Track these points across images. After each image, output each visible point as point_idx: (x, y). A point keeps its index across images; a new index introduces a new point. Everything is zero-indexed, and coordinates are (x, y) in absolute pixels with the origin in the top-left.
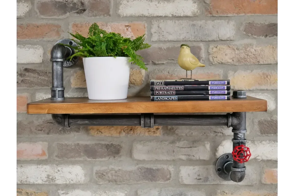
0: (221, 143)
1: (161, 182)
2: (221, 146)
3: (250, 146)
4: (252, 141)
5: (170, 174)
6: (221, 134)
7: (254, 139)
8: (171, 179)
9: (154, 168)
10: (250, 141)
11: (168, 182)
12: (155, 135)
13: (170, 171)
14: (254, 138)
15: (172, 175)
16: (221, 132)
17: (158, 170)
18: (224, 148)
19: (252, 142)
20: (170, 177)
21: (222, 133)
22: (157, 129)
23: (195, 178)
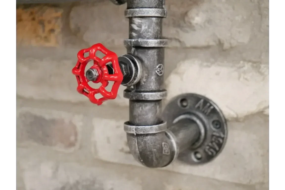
0: (175, 67)
1: (60, 148)
2: (177, 73)
3: (245, 77)
4: (255, 62)
5: (76, 134)
6: (178, 45)
7: (262, 57)
8: (78, 145)
9: (47, 117)
10: (250, 64)
11: (72, 150)
12: (47, 45)
13: (74, 127)
14: (260, 57)
15: (79, 137)
16: (177, 37)
17: (53, 121)
18: (182, 79)
19: (255, 65)
20: (76, 140)
21: (180, 41)
22: (52, 31)
23: (120, 148)
